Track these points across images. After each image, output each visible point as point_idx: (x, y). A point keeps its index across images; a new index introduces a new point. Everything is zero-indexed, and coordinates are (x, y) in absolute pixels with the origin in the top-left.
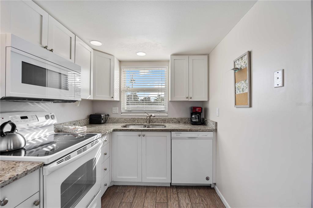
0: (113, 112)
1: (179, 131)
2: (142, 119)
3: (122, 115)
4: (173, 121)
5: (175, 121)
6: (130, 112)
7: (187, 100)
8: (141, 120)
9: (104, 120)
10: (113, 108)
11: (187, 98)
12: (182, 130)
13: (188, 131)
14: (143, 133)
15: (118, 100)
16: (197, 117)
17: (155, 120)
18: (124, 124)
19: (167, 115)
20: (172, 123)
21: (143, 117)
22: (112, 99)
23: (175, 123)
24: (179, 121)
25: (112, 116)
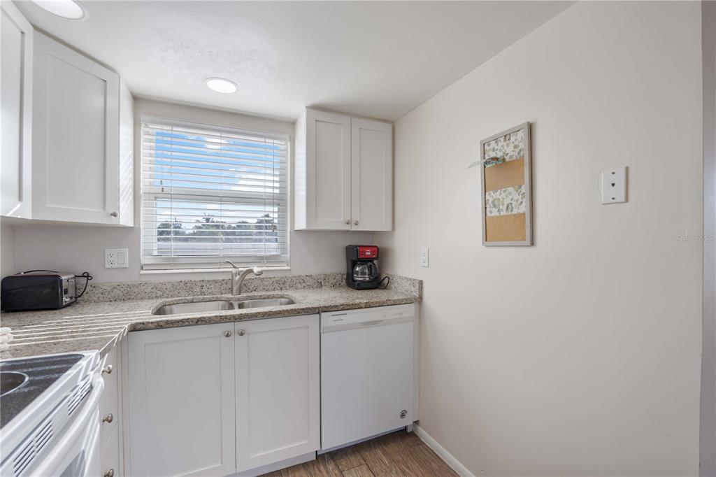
0: (107, 266)
1: (342, 310)
2: (215, 282)
3: (142, 272)
4: (304, 284)
5: (310, 281)
6: (170, 262)
7: (348, 228)
8: (212, 286)
9: (71, 292)
10: (108, 251)
11: (348, 223)
12: (349, 307)
13: (363, 306)
14: (240, 326)
15: (130, 223)
16: (367, 271)
17: (256, 283)
18: (157, 303)
19: (289, 268)
20: (301, 288)
21: (220, 278)
22: (113, 221)
23: (310, 287)
24: (319, 284)
25: (102, 278)
